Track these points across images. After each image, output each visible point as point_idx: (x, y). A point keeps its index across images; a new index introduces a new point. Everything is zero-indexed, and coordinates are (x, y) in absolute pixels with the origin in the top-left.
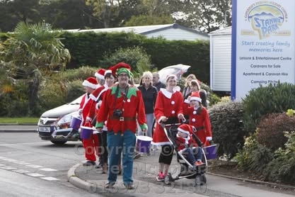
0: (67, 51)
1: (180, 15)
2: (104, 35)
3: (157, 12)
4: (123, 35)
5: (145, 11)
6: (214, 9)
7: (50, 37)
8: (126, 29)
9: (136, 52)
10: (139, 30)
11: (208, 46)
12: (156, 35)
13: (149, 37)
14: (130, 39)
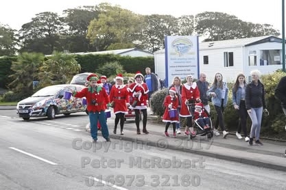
0: (79, 65)
1: (137, 42)
2: (98, 55)
3: (125, 41)
4: (108, 55)
5: (118, 41)
6: (156, 38)
7: (70, 58)
8: (109, 52)
9: (115, 64)
10: (116, 52)
11: (154, 59)
12: (125, 55)
13: (122, 55)
14: (112, 57)
